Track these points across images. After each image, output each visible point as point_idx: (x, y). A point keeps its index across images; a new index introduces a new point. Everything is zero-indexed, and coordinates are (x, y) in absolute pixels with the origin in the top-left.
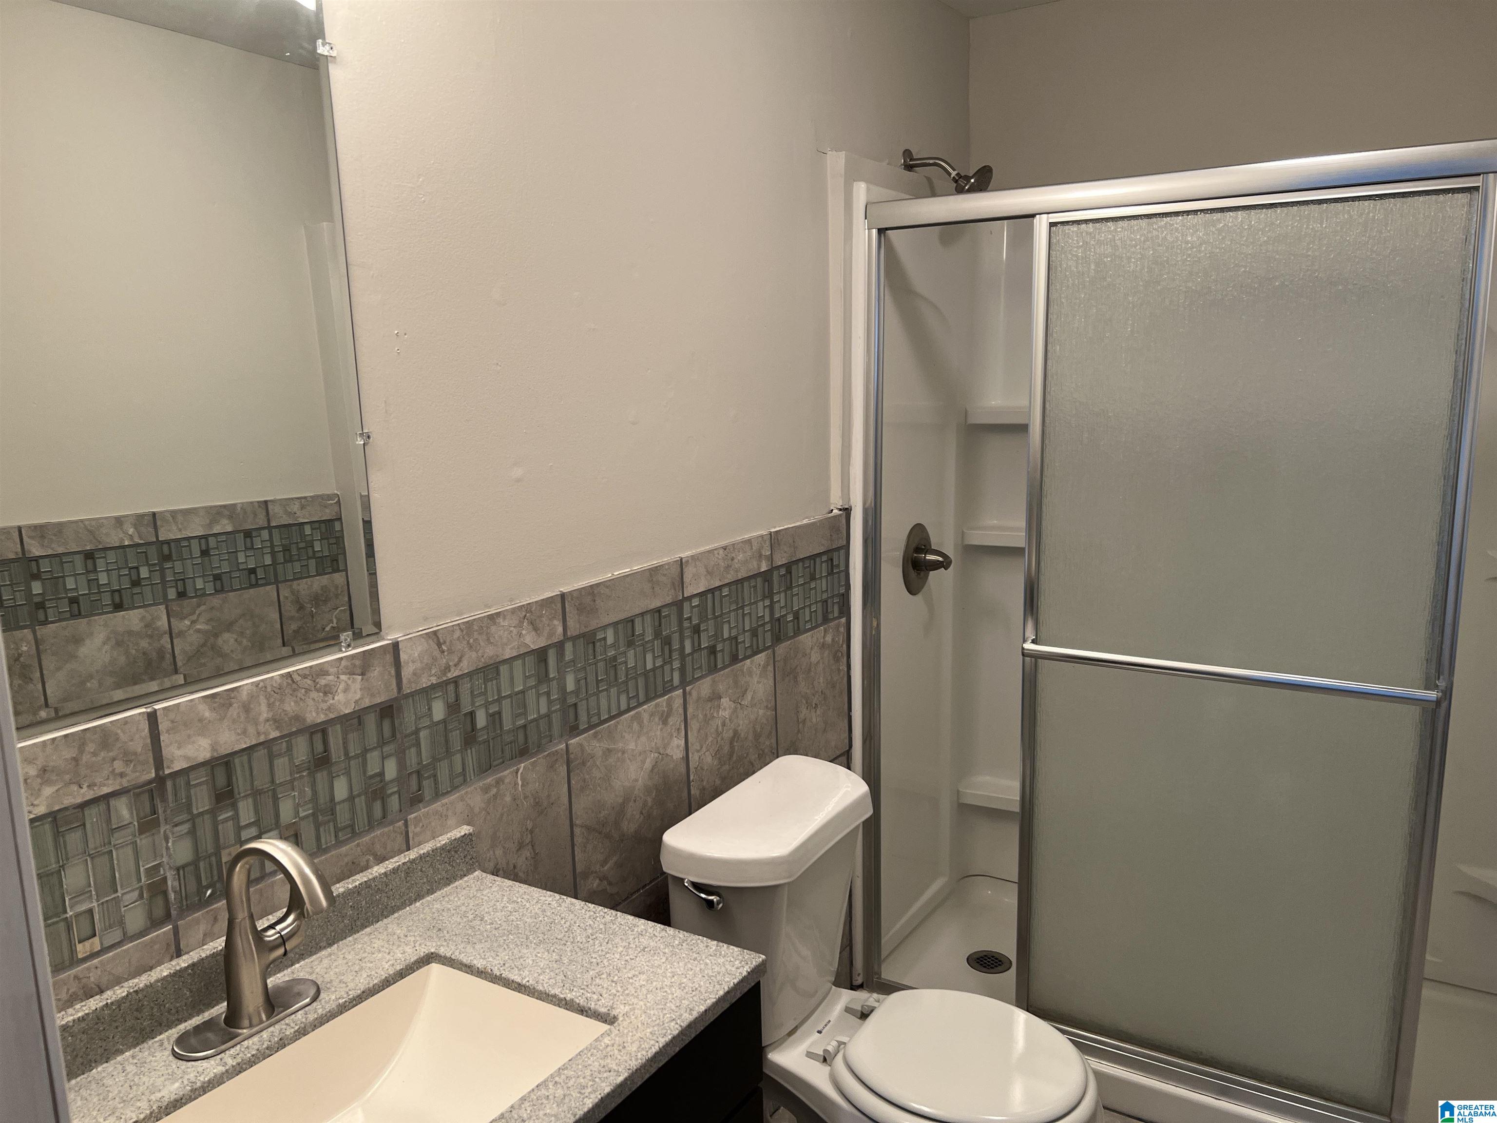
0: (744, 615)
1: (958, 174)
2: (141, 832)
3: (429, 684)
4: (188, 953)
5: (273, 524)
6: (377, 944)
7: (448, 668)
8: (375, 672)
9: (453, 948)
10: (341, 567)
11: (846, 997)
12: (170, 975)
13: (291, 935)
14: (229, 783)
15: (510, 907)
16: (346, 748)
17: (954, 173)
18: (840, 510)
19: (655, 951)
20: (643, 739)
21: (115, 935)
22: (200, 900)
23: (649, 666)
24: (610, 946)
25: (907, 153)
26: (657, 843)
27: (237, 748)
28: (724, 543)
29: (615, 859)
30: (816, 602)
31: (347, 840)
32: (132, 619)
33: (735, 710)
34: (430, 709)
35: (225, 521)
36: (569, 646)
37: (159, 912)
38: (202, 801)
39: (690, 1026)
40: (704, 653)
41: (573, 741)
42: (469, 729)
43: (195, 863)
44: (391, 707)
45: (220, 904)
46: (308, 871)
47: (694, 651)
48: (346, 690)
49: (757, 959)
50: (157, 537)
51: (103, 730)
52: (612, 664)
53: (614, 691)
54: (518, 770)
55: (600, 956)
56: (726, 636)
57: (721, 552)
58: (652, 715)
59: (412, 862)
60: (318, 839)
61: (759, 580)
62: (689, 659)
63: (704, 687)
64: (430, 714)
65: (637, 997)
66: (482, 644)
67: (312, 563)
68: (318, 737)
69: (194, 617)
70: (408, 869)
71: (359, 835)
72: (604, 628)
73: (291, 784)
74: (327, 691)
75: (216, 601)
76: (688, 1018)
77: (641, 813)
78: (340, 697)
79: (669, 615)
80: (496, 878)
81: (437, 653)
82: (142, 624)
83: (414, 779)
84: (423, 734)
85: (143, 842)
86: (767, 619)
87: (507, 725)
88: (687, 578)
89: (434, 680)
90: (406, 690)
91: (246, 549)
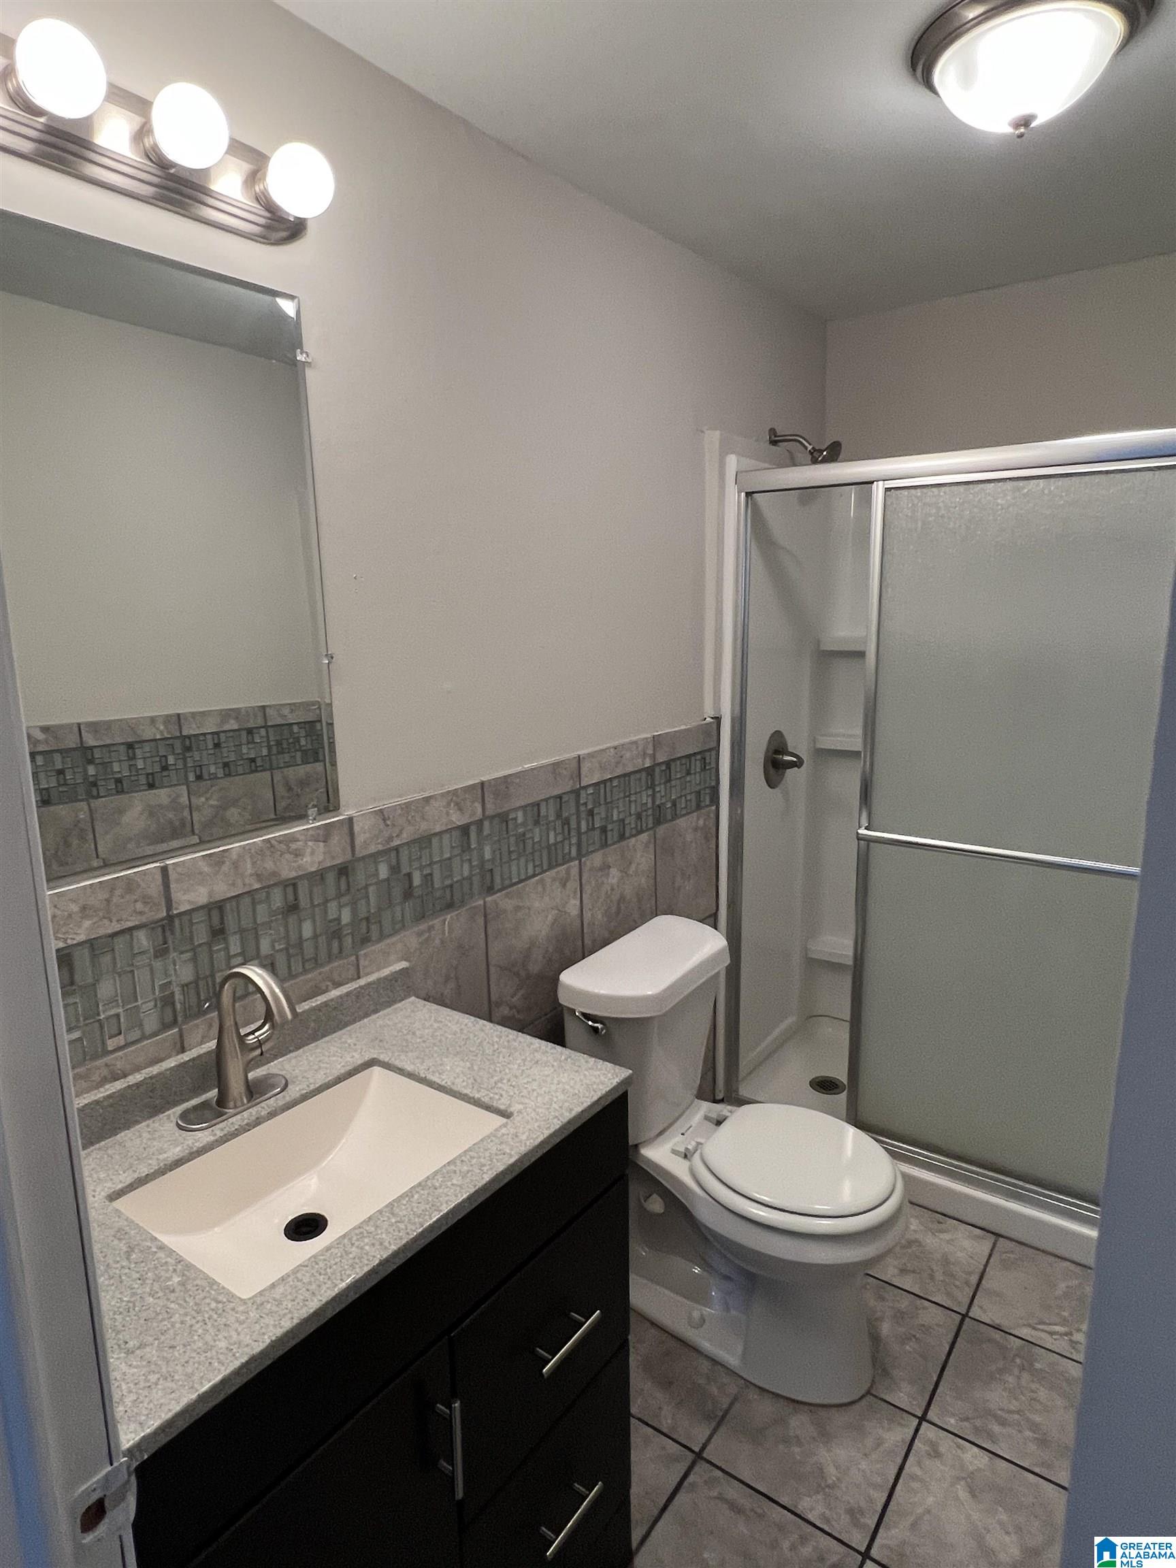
0: (630, 801)
1: (813, 448)
2: (156, 957)
3: (376, 850)
4: (190, 1050)
5: (269, 724)
6: (333, 1049)
7: (391, 839)
8: (335, 839)
9: (390, 1054)
10: (321, 758)
11: (705, 1107)
12: (176, 1066)
13: (267, 1039)
14: (222, 922)
15: (436, 1025)
16: (311, 899)
17: (810, 448)
18: (712, 718)
19: (546, 1064)
20: (547, 899)
21: (136, 1034)
22: (199, 1011)
23: (552, 841)
24: (511, 1058)
25: (773, 431)
26: (555, 981)
27: (229, 895)
28: (616, 743)
29: (522, 992)
30: (691, 793)
31: (313, 968)
32: (162, 795)
33: (622, 878)
34: (377, 870)
35: (232, 721)
36: (486, 824)
37: (169, 1017)
38: (201, 936)
39: (569, 1122)
40: (597, 833)
41: (489, 899)
42: (407, 886)
43: (196, 982)
44: (346, 868)
45: (212, 1015)
46: (277, 990)
47: (588, 830)
48: (312, 853)
49: (625, 1073)
50: (181, 732)
51: (127, 879)
52: (522, 838)
53: (523, 860)
54: (445, 920)
55: (503, 1066)
56: (615, 818)
57: (612, 750)
58: (554, 880)
59: (361, 987)
60: (289, 967)
61: (644, 775)
62: (584, 838)
63: (597, 859)
64: (376, 874)
65: (530, 1098)
66: (418, 820)
67: (299, 754)
68: (290, 890)
69: (208, 795)
70: (358, 994)
71: (322, 965)
72: (516, 809)
73: (268, 925)
74: (298, 854)
75: (225, 783)
76: (568, 1116)
77: (544, 957)
78: (307, 859)
79: (568, 801)
80: (426, 1003)
81: (382, 826)
82: (170, 800)
83: (364, 924)
84: (371, 889)
85: (158, 964)
86: (650, 805)
87: (437, 884)
88: (584, 770)
89: (380, 847)
90: (359, 854)
91: (248, 743)
